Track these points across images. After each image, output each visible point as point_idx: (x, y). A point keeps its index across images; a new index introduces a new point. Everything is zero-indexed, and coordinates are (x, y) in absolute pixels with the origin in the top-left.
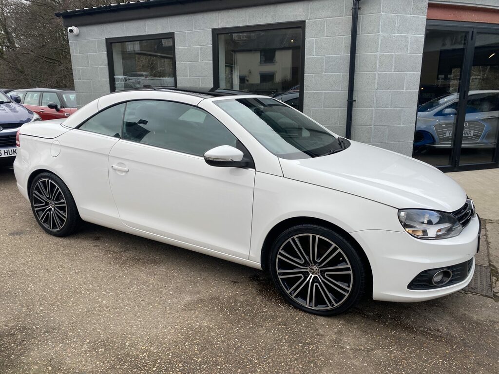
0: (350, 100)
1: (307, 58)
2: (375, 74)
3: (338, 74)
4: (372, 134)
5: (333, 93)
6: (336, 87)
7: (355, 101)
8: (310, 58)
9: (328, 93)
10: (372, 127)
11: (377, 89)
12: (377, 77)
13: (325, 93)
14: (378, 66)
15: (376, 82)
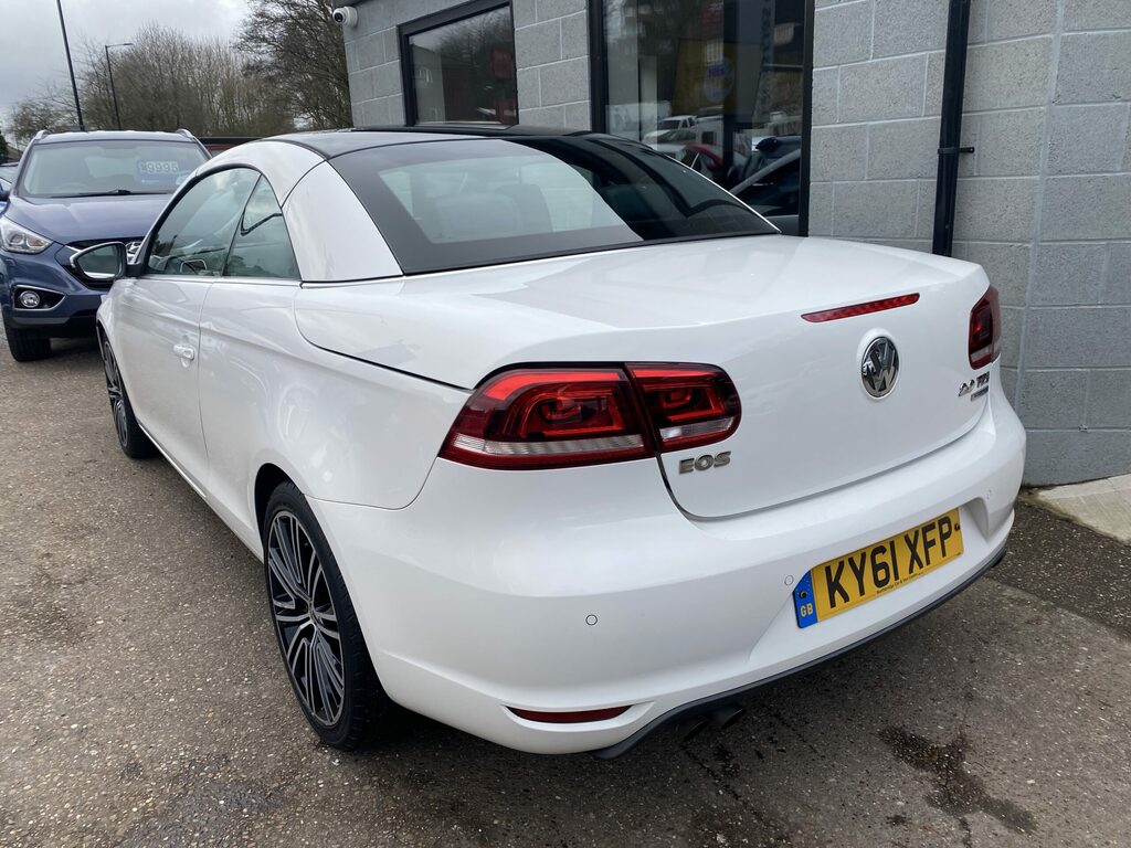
0: (946, 150)
1: (821, 14)
2: (1050, 41)
3: (914, 60)
4: (1032, 272)
5: (898, 125)
6: (909, 107)
7: (971, 150)
8: (828, 12)
9: (885, 126)
10: (1030, 246)
11: (1058, 100)
12: (1056, 56)
13: (874, 128)
14: (1061, 11)
15: (1054, 70)
